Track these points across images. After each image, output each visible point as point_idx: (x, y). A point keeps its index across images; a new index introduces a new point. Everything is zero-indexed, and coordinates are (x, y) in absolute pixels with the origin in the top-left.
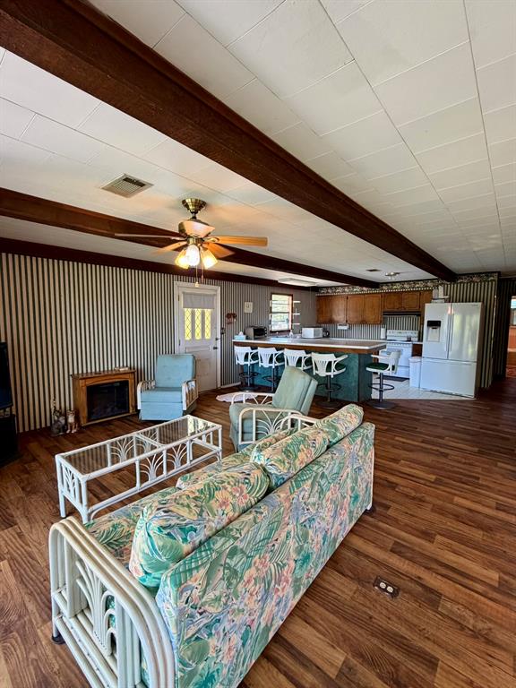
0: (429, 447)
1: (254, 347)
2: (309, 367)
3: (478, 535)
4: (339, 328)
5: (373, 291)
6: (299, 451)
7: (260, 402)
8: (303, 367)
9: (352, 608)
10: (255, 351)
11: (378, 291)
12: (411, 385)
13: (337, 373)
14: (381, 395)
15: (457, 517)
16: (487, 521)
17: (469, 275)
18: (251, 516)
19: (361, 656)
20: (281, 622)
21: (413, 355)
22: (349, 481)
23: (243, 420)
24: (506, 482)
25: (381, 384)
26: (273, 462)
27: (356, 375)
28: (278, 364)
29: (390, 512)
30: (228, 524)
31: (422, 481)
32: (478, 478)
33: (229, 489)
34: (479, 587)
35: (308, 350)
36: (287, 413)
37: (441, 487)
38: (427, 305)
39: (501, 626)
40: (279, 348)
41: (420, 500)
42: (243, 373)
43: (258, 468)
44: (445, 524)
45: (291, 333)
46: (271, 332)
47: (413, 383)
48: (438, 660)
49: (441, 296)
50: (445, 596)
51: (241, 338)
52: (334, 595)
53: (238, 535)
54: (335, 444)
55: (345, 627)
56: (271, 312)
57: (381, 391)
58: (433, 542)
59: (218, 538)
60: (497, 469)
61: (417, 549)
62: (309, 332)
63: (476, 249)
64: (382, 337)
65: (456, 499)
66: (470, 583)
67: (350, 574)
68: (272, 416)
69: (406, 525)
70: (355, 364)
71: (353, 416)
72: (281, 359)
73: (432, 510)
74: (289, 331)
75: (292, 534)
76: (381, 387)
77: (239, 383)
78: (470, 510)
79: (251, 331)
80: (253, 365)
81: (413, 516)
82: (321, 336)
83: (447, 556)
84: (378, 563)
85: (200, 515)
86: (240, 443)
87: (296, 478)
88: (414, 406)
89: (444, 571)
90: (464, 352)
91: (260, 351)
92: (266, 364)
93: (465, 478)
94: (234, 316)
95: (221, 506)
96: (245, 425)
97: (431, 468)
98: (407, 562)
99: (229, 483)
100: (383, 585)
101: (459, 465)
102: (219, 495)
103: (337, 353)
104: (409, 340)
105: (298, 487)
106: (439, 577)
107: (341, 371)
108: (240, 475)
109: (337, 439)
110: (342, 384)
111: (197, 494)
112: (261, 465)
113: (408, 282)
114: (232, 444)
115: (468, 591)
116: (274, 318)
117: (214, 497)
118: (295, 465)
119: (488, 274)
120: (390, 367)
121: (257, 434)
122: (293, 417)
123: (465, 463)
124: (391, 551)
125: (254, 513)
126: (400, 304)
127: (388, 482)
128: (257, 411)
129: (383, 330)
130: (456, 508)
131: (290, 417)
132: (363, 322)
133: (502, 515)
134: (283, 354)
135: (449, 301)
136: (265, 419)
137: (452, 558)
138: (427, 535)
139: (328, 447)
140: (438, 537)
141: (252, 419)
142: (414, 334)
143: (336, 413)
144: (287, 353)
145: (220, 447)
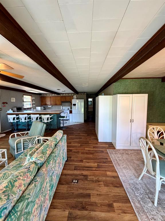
0: (77, 137)
1: (17, 115)
2: (41, 120)
3: (91, 156)
4: (49, 106)
5: (58, 95)
6: (47, 151)
7: (23, 135)
8: (39, 120)
9: (67, 194)
10: (18, 116)
11: (59, 96)
12: (70, 121)
13: (50, 120)
14: (63, 125)
15: (87, 153)
16: (92, 152)
17: (81, 93)
18: (33, 185)
19: (73, 207)
20: (46, 216)
21: (70, 113)
22: (62, 154)
23: (17, 144)
24: (93, 141)
25: (63, 122)
26: (38, 159)
27: (56, 121)
28: (28, 120)
29: (72, 159)
30: (23, 194)
31: (77, 147)
32: (88, 142)
33: (21, 178)
34: (94, 169)
35: (40, 114)
36: (36, 137)
37: (82, 147)
38: (72, 100)
39: (100, 176)
40: (28, 114)
41: (78, 152)
42: (12, 125)
43: (33, 163)
44: (84, 156)
45: (32, 109)
46: (24, 109)
47: (71, 121)
48: (90, 194)
49: (75, 98)
50: (88, 175)
51: (11, 111)
52: (61, 193)
53: (29, 196)
54: (57, 144)
55: (67, 201)
56: (23, 102)
57: (63, 124)
58: (83, 162)
59: (19, 204)
60: (91, 138)
61: (80, 166)
62: (39, 108)
63: (83, 86)
64: (61, 109)
65: (86, 149)
66: (92, 169)
67: (65, 183)
68: (30, 140)
69: (76, 160)
70: (56, 117)
71: (61, 134)
72: (29, 118)
73: (81, 154)
74: (31, 108)
75: (48, 182)
76: (63, 123)
77: (11, 129)
78: (89, 150)
79: (15, 109)
80: (17, 122)
81: (77, 157)
82: (43, 109)
83: (87, 165)
84: (71, 175)
85: (8, 199)
86: (16, 153)
87: (47, 161)
88: (72, 127)
89: (87, 169)
90: (81, 111)
91: (20, 116)
92: (23, 121)
93: (86, 143)
94: (6, 103)
95: (18, 188)
96: (18, 146)
97: (79, 142)
98: (78, 171)
99: (21, 176)
100: (74, 181)
101: (85, 140)
102: (17, 184)
103: (50, 114)
104: (68, 109)
105: (49, 164)
106: (86, 171)
107: (52, 120)
108: (26, 170)
109: (57, 142)
110: (52, 124)
111: (4, 189)
112: (33, 161)
113: (67, 93)
114: (12, 155)
115: (92, 171)
116: (25, 104)
117: (14, 186)
118: (46, 156)
119: (85, 93)
120: (65, 117)
121: (24, 148)
122: (38, 138)
123: (85, 139)
124: (74, 170)
125: (34, 183)
126: (65, 99)
127: (70, 150)
128: (23, 139)
129: (61, 107)
130: (86, 151)
131: (37, 139)
132: (56, 105)
133: (95, 149)
134: (30, 116)
135: (77, 99)
136: (27, 141)
137: (88, 164)
138: (81, 161)
139: (55, 146)
140: (84, 160)
141: (21, 143)
142: (69, 108)
143: (55, 134)
144: (32, 116)
145: (6, 158)
